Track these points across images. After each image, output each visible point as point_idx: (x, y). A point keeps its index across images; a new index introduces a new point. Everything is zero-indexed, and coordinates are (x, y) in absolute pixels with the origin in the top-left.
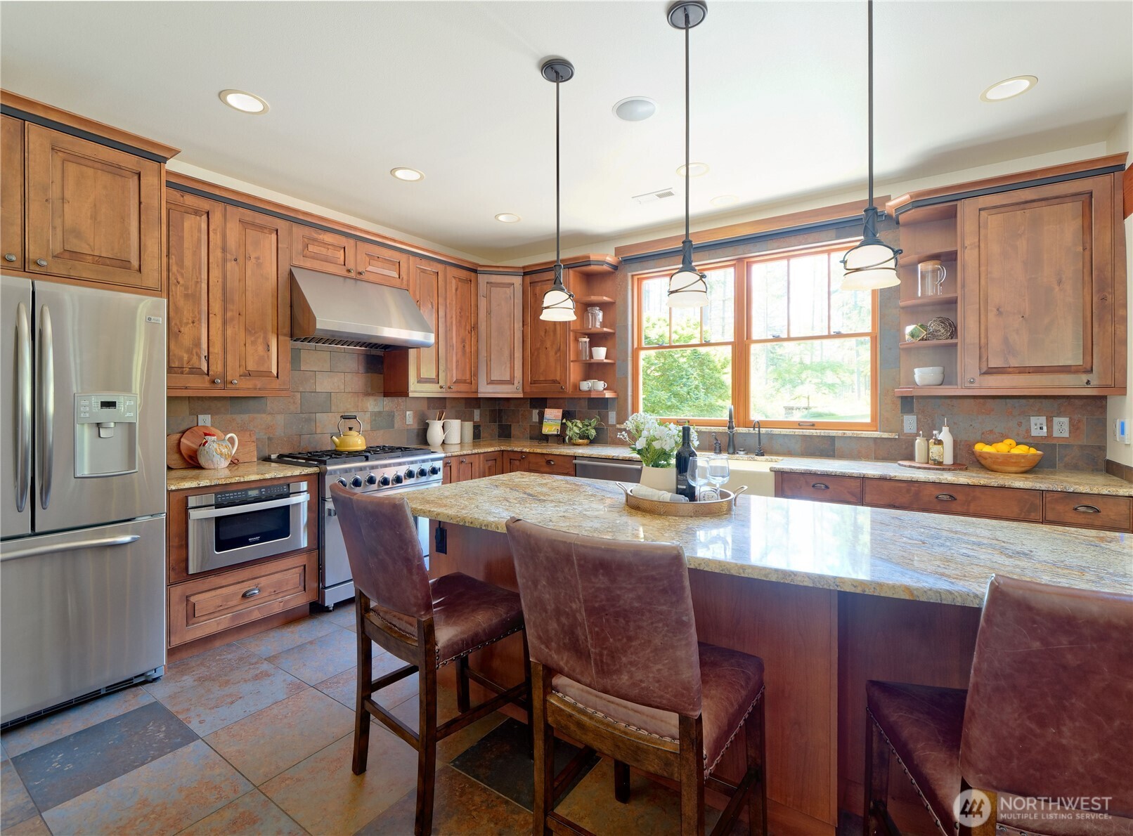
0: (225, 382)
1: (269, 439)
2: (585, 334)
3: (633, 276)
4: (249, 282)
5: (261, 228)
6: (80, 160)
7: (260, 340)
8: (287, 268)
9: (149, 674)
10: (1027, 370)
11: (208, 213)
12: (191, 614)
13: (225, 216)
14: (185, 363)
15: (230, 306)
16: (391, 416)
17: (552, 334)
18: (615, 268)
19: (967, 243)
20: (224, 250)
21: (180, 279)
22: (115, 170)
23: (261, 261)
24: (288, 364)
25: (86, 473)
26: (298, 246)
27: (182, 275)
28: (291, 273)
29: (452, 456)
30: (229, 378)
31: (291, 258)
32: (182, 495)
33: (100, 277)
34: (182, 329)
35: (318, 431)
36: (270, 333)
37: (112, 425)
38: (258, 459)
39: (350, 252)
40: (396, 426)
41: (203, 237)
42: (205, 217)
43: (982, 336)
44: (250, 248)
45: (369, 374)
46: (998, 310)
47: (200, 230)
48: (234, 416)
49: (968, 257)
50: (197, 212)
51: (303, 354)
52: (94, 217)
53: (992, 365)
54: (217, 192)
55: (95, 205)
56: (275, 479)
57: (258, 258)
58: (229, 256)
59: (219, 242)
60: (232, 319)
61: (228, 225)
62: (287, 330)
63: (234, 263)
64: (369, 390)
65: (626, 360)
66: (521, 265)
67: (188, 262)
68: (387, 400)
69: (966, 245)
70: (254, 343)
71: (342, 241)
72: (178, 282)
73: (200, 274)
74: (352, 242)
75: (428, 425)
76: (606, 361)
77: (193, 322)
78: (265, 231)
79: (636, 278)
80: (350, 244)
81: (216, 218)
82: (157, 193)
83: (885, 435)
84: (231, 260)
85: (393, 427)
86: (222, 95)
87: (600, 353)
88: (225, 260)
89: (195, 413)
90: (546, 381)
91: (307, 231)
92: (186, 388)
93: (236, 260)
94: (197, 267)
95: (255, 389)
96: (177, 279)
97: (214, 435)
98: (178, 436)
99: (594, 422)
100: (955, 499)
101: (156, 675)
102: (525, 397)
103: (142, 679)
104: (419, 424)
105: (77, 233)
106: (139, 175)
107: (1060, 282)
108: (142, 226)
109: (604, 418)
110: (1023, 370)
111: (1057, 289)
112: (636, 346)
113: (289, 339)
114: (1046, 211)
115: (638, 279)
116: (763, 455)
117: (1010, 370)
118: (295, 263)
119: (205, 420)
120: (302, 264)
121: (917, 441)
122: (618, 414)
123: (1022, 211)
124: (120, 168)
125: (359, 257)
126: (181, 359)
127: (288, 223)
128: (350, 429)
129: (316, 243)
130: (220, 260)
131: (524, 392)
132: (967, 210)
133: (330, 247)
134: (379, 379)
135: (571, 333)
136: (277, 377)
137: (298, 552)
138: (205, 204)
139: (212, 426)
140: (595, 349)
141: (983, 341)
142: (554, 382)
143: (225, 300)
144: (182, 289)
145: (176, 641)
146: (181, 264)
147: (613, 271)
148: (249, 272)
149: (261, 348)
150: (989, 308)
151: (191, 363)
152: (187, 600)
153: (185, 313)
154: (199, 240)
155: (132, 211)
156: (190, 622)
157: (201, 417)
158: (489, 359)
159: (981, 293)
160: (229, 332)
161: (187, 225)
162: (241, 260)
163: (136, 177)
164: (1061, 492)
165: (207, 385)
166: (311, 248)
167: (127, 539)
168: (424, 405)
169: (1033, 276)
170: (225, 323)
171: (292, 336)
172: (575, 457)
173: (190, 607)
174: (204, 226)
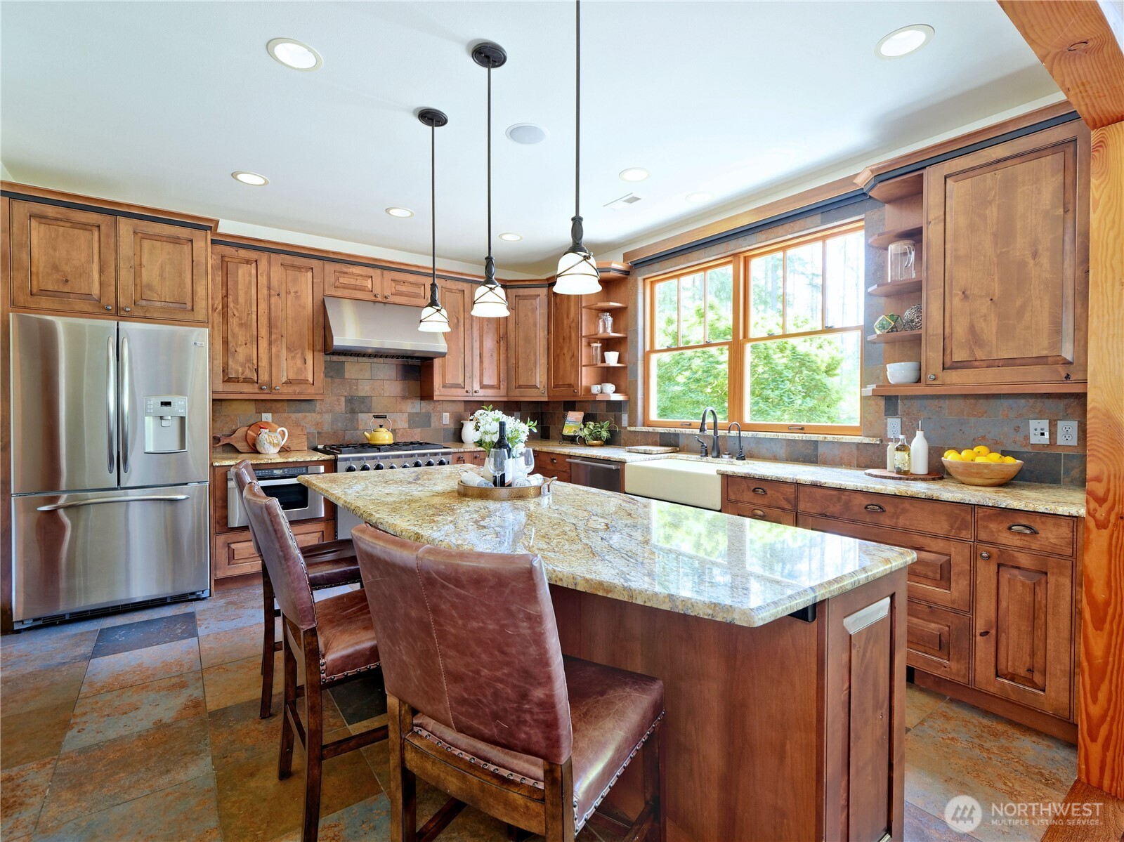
0: (270, 388)
1: (318, 433)
2: (596, 340)
3: (644, 280)
4: (289, 311)
5: (299, 268)
6: (151, 237)
7: (299, 355)
8: (321, 297)
9: (198, 594)
10: (996, 363)
11: (256, 261)
12: (231, 557)
13: (269, 262)
14: (240, 374)
15: (274, 330)
16: (428, 417)
17: (568, 341)
18: (627, 273)
19: (931, 217)
20: (269, 288)
21: (235, 313)
22: (176, 240)
23: (299, 294)
24: (322, 374)
25: (152, 450)
26: (331, 279)
27: (237, 309)
28: (323, 302)
29: (464, 452)
30: (274, 385)
31: (324, 290)
32: (223, 470)
33: (166, 316)
34: (237, 350)
35: (360, 428)
36: (307, 350)
37: (170, 418)
38: (308, 448)
39: (377, 280)
40: (433, 425)
41: (253, 279)
42: (254, 265)
43: (947, 324)
44: (290, 285)
45: (407, 382)
46: (963, 293)
47: (250, 275)
48: (290, 414)
49: (932, 235)
50: (248, 262)
51: (347, 366)
52: (161, 275)
53: (956, 358)
54: (263, 245)
55: (162, 267)
56: (297, 462)
57: (296, 292)
58: (273, 292)
59: (265, 282)
60: (276, 340)
61: (272, 269)
62: (319, 346)
63: (277, 297)
64: (407, 394)
65: (636, 364)
66: (545, 278)
67: (241, 299)
68: (424, 404)
69: (929, 220)
70: (293, 358)
71: (370, 271)
72: (235, 315)
73: (251, 308)
74: (378, 272)
75: (462, 424)
76: (619, 365)
77: (246, 344)
78: (303, 270)
79: (648, 282)
80: (376, 273)
81: (263, 264)
82: (204, 252)
83: (866, 440)
84: (274, 295)
85: (430, 426)
86: (234, 175)
87: (612, 358)
88: (269, 296)
89: (259, 412)
90: (564, 386)
91: (338, 267)
92: (241, 393)
93: (278, 295)
94: (248, 303)
95: (295, 393)
96: (233, 313)
97: (266, 428)
98: (246, 428)
99: (606, 424)
100: (884, 511)
101: (203, 596)
102: (550, 400)
103: (195, 597)
104: (455, 424)
105: (150, 287)
106: (192, 241)
107: (1035, 255)
108: (194, 278)
109: (618, 421)
110: (992, 363)
111: (1031, 262)
112: (648, 348)
113: (322, 354)
114: (1020, 168)
115: (652, 282)
116: (744, 459)
117: (977, 363)
118: (327, 293)
119: (267, 417)
120: (333, 293)
121: (889, 447)
122: (629, 417)
123: (993, 173)
124: (179, 238)
125: (385, 284)
126: (237, 372)
127: (321, 262)
128: (381, 426)
129: (346, 275)
130: (266, 297)
131: (549, 396)
132: (932, 178)
133: (358, 278)
134: (415, 385)
135: (583, 339)
136: (313, 384)
137: (316, 520)
138: (253, 255)
139: (273, 422)
140: (607, 354)
141: (947, 330)
142: (570, 386)
143: (270, 326)
144: (237, 319)
145: (220, 575)
146: (236, 301)
147: (624, 276)
148: (289, 303)
149: (299, 362)
150: (954, 292)
151: (244, 374)
152: (229, 547)
153: (240, 338)
154: (250, 282)
155: (187, 267)
156: (231, 563)
157: (264, 415)
158: (517, 366)
159: (946, 274)
160: (274, 350)
161: (240, 272)
162: (283, 295)
163: (190, 243)
164: (992, 507)
165: (257, 390)
166: (341, 280)
167: (183, 497)
168: (461, 407)
169: (1004, 250)
170: (270, 343)
171: (325, 352)
172: (570, 456)
173: (231, 552)
174: (254, 271)
